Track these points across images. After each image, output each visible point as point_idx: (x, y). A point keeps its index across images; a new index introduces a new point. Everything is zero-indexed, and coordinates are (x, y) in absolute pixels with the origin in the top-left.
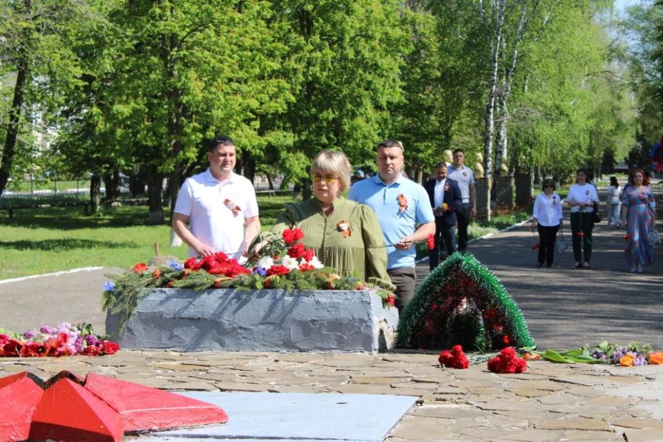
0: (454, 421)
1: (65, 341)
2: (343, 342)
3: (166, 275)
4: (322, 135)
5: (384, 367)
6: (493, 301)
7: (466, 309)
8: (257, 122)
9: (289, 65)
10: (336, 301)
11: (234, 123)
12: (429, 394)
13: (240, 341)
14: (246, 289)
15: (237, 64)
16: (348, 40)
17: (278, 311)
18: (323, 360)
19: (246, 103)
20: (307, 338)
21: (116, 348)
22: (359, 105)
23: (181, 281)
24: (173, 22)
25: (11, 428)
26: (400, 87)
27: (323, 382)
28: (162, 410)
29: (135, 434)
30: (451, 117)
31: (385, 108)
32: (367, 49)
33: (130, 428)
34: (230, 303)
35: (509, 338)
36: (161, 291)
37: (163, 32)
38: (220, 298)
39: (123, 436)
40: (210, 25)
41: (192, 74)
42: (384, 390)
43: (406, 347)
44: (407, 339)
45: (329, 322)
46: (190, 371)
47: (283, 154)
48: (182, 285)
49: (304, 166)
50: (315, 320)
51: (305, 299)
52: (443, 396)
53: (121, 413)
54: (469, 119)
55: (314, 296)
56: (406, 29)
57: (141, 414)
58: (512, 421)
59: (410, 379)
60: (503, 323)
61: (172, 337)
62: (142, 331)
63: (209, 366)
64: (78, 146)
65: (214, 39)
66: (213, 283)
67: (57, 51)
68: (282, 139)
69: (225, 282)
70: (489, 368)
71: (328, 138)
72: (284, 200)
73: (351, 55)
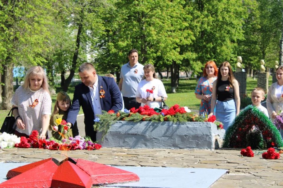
0: (241, 181)
1: (78, 144)
2: (199, 145)
3: (122, 115)
4: (208, 54)
5: (216, 156)
6: (266, 127)
7: (255, 130)
8: (178, 49)
9: (194, 24)
10: (196, 126)
11: (169, 49)
12: (233, 169)
13: (154, 144)
14: (156, 121)
15: (170, 24)
16: (219, 13)
17: (170, 131)
18: (190, 153)
19: (174, 40)
20: (183, 143)
21: (100, 147)
22: (224, 41)
23: (128, 118)
24: (143, 6)
25: (43, 183)
26: (242, 33)
27: (187, 162)
28: (110, 175)
29: (97, 185)
30: (265, 45)
31: (236, 41)
32: (227, 16)
33: (95, 183)
34: (149, 127)
35: (274, 143)
36: (120, 122)
37: (139, 11)
38: (145, 125)
39: (92, 186)
40: (159, 7)
41: (152, 28)
42: (213, 166)
43: (227, 147)
44: (228, 143)
45: (192, 136)
46: (130, 157)
47: (191, 62)
48: (129, 119)
49: (200, 67)
50: (186, 135)
51: (182, 126)
52: (238, 170)
53: (91, 176)
54: (273, 46)
55: (186, 124)
56: (245, 8)
57: (100, 177)
58: (268, 182)
59: (226, 161)
60: (271, 137)
61: (124, 142)
62: (112, 139)
63: (139, 155)
64: (105, 60)
65: (160, 13)
66: (142, 118)
67: (94, 19)
68: (191, 56)
69: (148, 118)
70: (263, 157)
71: (210, 55)
72: (193, 82)
73: (221, 19)
